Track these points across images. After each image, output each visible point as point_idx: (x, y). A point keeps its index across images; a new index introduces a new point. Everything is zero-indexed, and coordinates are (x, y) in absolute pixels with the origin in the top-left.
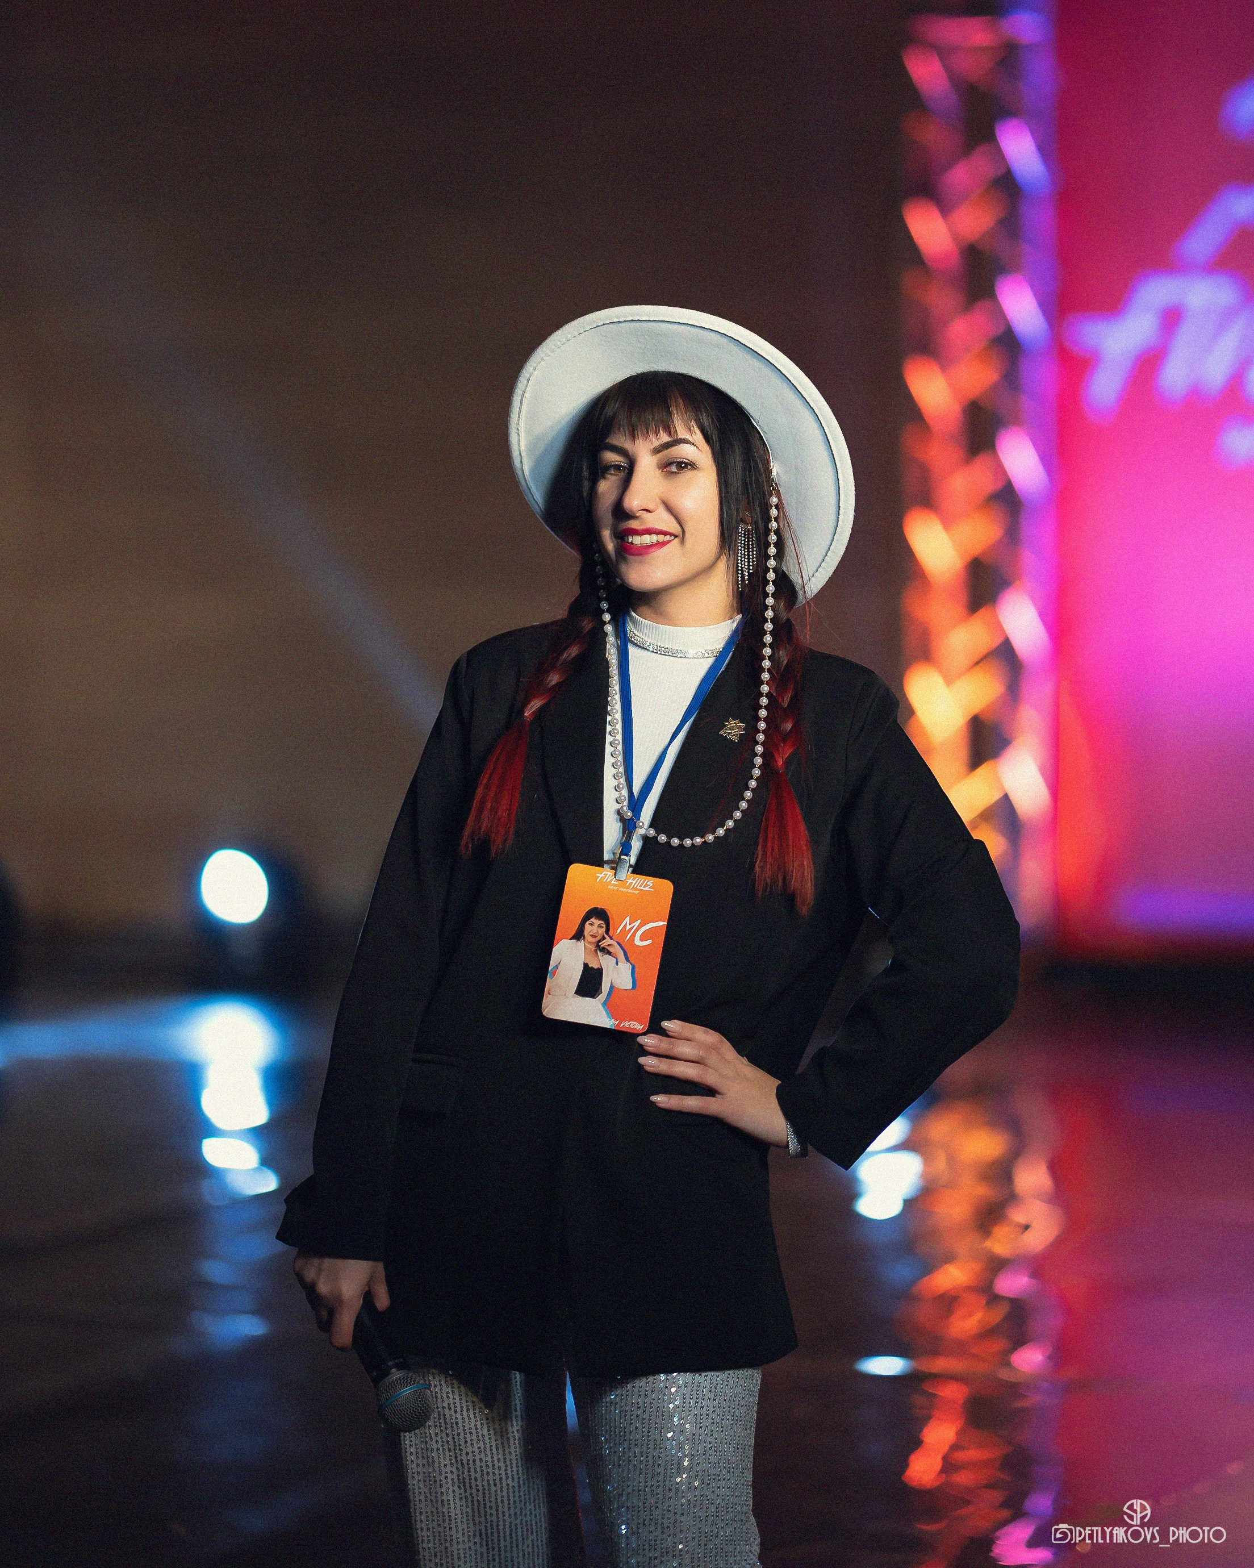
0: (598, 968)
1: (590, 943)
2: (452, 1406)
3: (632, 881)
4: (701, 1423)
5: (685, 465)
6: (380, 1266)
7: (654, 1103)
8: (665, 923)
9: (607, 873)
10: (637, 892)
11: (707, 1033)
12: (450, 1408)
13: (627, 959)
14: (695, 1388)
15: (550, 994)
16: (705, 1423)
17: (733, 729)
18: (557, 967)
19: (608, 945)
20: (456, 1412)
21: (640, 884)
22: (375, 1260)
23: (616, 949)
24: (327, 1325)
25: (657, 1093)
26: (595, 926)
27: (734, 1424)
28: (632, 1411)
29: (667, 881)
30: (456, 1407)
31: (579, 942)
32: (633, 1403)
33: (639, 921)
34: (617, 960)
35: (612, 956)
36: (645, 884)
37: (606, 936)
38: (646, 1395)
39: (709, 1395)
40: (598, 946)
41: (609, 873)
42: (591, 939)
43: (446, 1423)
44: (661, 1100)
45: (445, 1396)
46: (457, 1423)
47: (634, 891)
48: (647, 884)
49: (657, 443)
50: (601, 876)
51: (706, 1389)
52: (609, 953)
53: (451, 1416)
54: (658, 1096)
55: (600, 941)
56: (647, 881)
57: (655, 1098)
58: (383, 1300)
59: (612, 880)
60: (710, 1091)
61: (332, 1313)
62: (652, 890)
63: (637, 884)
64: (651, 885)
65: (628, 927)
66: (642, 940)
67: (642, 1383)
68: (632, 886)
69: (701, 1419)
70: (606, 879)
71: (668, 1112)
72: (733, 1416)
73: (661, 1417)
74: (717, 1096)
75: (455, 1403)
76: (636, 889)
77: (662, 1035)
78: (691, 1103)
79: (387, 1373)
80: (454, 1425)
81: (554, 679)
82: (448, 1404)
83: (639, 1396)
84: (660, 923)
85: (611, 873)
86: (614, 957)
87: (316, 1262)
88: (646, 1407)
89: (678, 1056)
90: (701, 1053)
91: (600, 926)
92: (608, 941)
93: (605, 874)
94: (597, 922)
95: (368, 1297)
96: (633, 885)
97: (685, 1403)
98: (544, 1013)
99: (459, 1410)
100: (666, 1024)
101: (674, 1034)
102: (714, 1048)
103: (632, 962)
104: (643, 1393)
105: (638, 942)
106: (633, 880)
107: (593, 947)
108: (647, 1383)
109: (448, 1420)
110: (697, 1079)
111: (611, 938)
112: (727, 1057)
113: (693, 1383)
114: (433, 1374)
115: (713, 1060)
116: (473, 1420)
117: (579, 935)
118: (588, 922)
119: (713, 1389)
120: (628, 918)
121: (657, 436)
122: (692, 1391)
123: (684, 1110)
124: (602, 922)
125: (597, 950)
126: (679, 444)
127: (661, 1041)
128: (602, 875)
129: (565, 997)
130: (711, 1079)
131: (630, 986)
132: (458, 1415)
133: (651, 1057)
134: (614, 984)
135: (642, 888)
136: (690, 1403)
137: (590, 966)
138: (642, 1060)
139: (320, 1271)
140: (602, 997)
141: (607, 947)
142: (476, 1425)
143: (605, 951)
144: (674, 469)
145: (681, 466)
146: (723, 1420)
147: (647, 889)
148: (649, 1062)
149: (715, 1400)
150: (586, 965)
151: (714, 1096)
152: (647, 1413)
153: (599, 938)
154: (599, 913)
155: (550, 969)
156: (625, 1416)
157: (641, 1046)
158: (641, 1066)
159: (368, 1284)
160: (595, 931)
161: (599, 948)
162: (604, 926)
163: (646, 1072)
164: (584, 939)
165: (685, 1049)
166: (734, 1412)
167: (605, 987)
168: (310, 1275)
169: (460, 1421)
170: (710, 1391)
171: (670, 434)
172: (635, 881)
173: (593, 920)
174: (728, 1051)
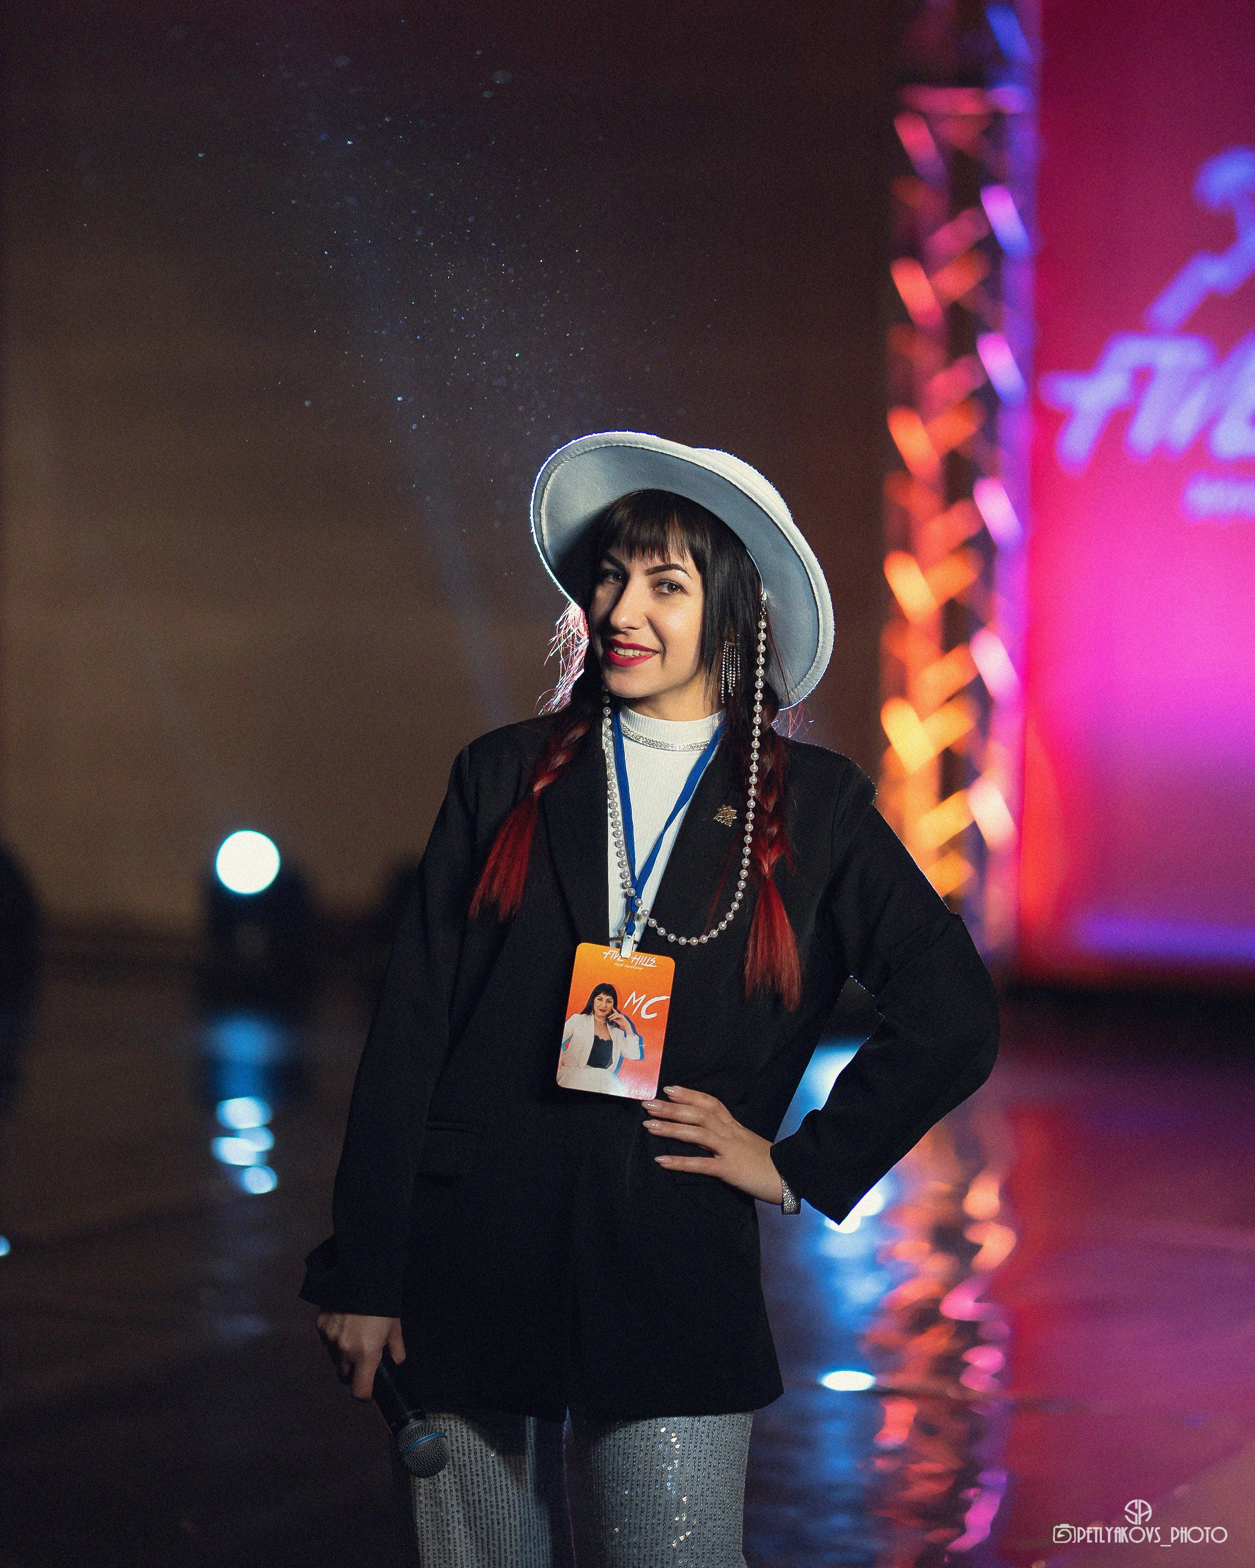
0: (608, 1040)
1: (599, 1017)
2: (460, 1449)
3: (636, 959)
4: (699, 1466)
5: (676, 587)
6: (397, 1322)
7: (658, 1164)
8: (669, 997)
9: (613, 951)
10: (641, 969)
11: (705, 1098)
12: (458, 1451)
13: (635, 1032)
14: (695, 1433)
15: (563, 1065)
16: (703, 1465)
17: (727, 815)
18: (569, 1040)
19: (617, 1019)
20: (464, 1454)
21: (644, 961)
22: (393, 1316)
23: (624, 1022)
24: (349, 1379)
25: (660, 1155)
26: (602, 1002)
27: (729, 1467)
28: (635, 1454)
29: (668, 958)
30: (464, 1450)
31: (589, 1016)
32: (635, 1446)
33: (645, 996)
34: (625, 1033)
35: (620, 1029)
36: (648, 961)
37: (614, 1010)
38: (649, 1439)
39: (707, 1440)
40: (607, 1019)
41: (615, 952)
42: (600, 1013)
43: (454, 1465)
44: (665, 1161)
45: (454, 1439)
46: (465, 1465)
47: (639, 968)
48: (651, 961)
49: (650, 565)
50: (607, 954)
51: (705, 1434)
52: (618, 1026)
53: (459, 1458)
54: (663, 1157)
55: (608, 1015)
56: (650, 958)
57: (659, 1159)
58: (399, 1355)
59: (617, 958)
60: (710, 1153)
61: (353, 1366)
62: (655, 966)
63: (641, 961)
64: (654, 962)
65: (634, 1002)
66: (648, 1012)
67: (644, 1426)
68: (637, 963)
69: (699, 1462)
70: (612, 957)
71: (670, 1171)
72: (728, 1460)
73: (662, 1460)
74: (716, 1156)
75: (463, 1446)
76: (640, 966)
77: (666, 1101)
78: (693, 1164)
79: (405, 1423)
80: (462, 1467)
81: (560, 760)
82: (457, 1447)
83: (642, 1439)
84: (664, 998)
85: (616, 951)
86: (623, 1030)
87: (338, 1318)
88: (648, 1450)
89: (679, 1119)
90: (701, 1116)
91: (608, 1001)
92: (616, 1015)
93: (610, 952)
94: (605, 997)
95: (386, 1351)
96: (637, 961)
97: (684, 1446)
98: (559, 1083)
99: (467, 1453)
100: (668, 1090)
101: (675, 1098)
102: (713, 1112)
103: (640, 1034)
104: (645, 1437)
105: (644, 1015)
106: (637, 957)
107: (602, 1021)
108: (649, 1427)
109: (456, 1463)
110: (699, 1141)
111: (619, 1012)
112: (724, 1121)
113: (692, 1429)
114: (444, 1419)
115: (712, 1123)
116: (480, 1463)
117: (589, 1010)
118: (597, 998)
119: (711, 1435)
120: (634, 993)
121: (652, 559)
122: (691, 1435)
123: (686, 1170)
124: (610, 997)
125: (606, 1023)
126: (672, 569)
127: (664, 1105)
128: (609, 953)
129: (578, 1068)
130: (711, 1141)
131: (638, 1057)
132: (466, 1458)
133: (655, 1120)
134: (623, 1055)
135: (646, 965)
136: (689, 1447)
137: (600, 1038)
138: (647, 1124)
139: (342, 1327)
140: (613, 1067)
141: (615, 1021)
142: (482, 1467)
143: (614, 1024)
144: (666, 590)
145: (672, 587)
146: (719, 1463)
147: (650, 965)
148: (653, 1126)
149: (712, 1445)
150: (596, 1038)
151: (713, 1157)
152: (649, 1456)
153: (607, 1012)
154: (607, 989)
155: (563, 1042)
156: (628, 1458)
157: (646, 1110)
158: (646, 1129)
159: (387, 1340)
160: (604, 1006)
161: (608, 1021)
162: (612, 1001)
163: (652, 1135)
164: (594, 1012)
165: (685, 1113)
166: (729, 1457)
167: (615, 1058)
168: (332, 1331)
169: (468, 1463)
170: (708, 1436)
171: (663, 560)
172: (639, 958)
173: (602, 995)
174: (725, 1115)
